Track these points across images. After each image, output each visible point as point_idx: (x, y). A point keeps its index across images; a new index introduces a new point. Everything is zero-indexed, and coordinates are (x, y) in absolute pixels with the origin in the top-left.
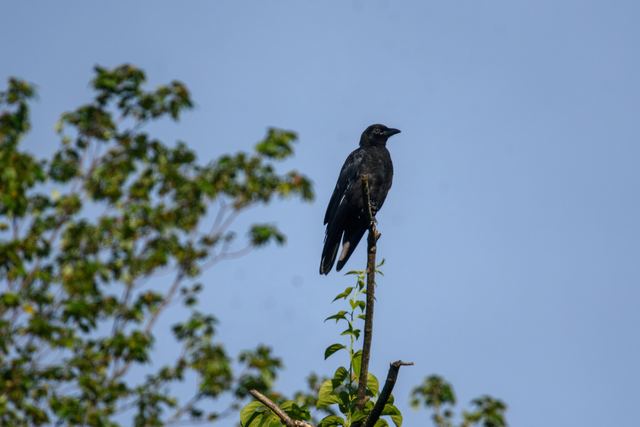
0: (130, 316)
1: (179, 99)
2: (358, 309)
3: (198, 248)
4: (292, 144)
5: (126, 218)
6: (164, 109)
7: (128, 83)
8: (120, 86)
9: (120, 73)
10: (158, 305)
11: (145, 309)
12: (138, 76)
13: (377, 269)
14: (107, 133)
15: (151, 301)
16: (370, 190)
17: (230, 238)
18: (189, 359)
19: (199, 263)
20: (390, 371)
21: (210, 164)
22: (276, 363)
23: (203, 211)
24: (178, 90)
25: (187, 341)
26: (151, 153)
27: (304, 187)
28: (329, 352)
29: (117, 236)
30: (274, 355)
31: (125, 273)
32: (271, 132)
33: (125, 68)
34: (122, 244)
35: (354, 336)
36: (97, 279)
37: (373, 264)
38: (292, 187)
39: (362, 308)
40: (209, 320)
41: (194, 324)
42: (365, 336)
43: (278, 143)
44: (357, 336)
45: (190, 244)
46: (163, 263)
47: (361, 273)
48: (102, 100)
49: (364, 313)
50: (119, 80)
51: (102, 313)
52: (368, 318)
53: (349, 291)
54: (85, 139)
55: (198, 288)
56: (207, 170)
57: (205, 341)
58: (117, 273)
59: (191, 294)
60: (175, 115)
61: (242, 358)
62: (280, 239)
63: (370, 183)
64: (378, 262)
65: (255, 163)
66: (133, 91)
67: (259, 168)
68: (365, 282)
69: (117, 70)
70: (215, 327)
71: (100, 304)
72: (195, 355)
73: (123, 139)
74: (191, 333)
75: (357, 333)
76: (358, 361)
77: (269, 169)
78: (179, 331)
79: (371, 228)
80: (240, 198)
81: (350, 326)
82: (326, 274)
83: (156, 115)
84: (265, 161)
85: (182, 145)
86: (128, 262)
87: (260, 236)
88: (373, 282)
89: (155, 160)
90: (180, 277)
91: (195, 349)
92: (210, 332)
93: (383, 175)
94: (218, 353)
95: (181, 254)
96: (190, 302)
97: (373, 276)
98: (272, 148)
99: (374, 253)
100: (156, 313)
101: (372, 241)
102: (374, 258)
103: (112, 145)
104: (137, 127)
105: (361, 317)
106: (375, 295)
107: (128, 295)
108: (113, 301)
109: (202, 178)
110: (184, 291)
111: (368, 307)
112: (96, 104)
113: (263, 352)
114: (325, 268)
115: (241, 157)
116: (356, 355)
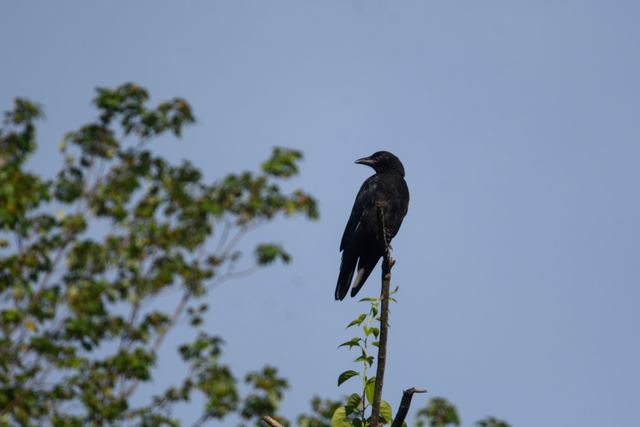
0: (137, 336)
1: (181, 115)
2: (372, 335)
3: (204, 267)
4: (298, 163)
5: (133, 237)
6: (167, 125)
7: (130, 101)
8: (123, 105)
9: (123, 92)
10: (165, 325)
11: (151, 330)
12: (140, 94)
13: (390, 296)
14: (111, 151)
15: (157, 321)
16: (385, 217)
17: (235, 257)
18: (195, 380)
19: (206, 283)
20: (403, 398)
21: (215, 183)
22: (283, 383)
23: (209, 231)
24: (179, 105)
25: (193, 361)
26: (154, 170)
27: (309, 206)
28: (343, 378)
29: (124, 255)
30: (280, 375)
31: (132, 292)
32: (277, 151)
33: (128, 87)
34: (129, 263)
35: (367, 363)
36: (104, 298)
37: (387, 291)
38: (298, 206)
39: (376, 335)
40: (215, 341)
41: (201, 345)
42: (379, 363)
43: (284, 163)
44: (371, 363)
45: (196, 263)
46: (169, 282)
47: (375, 300)
48: (106, 119)
49: (378, 340)
50: (122, 99)
51: (108, 333)
52: (382, 345)
53: (363, 317)
54: (89, 158)
55: (204, 308)
56: (212, 190)
57: (212, 362)
58: (124, 292)
59: (197, 314)
60: (177, 132)
61: (248, 379)
62: (286, 258)
63: (386, 209)
64: (392, 289)
65: (261, 182)
66: (136, 110)
67: (265, 187)
68: (379, 309)
69: (120, 89)
70: (222, 348)
71: (106, 324)
72: (202, 376)
73: (127, 157)
74: (197, 354)
75: (370, 360)
76: (371, 388)
77: (275, 189)
78: (185, 351)
79: (386, 255)
80: (245, 216)
81: (364, 353)
82: (341, 299)
83: (158, 131)
84: (272, 181)
85: (187, 164)
86: (134, 281)
87: (266, 256)
88: (387, 309)
89: (159, 177)
90: (186, 298)
91: (201, 370)
92: (216, 352)
93: (398, 201)
94: (224, 374)
95: (187, 273)
96: (196, 322)
97: (387, 303)
98: (279, 167)
99: (388, 279)
100: (163, 333)
101: (387, 268)
102: (388, 285)
103: (116, 162)
104: (141, 144)
105: (375, 344)
106: (389, 322)
107: (134, 315)
108: (120, 322)
109: (207, 198)
110: (191, 311)
111: (382, 334)
112: (100, 123)
113: (269, 372)
114: (340, 293)
115: (247, 177)
116: (369, 382)
